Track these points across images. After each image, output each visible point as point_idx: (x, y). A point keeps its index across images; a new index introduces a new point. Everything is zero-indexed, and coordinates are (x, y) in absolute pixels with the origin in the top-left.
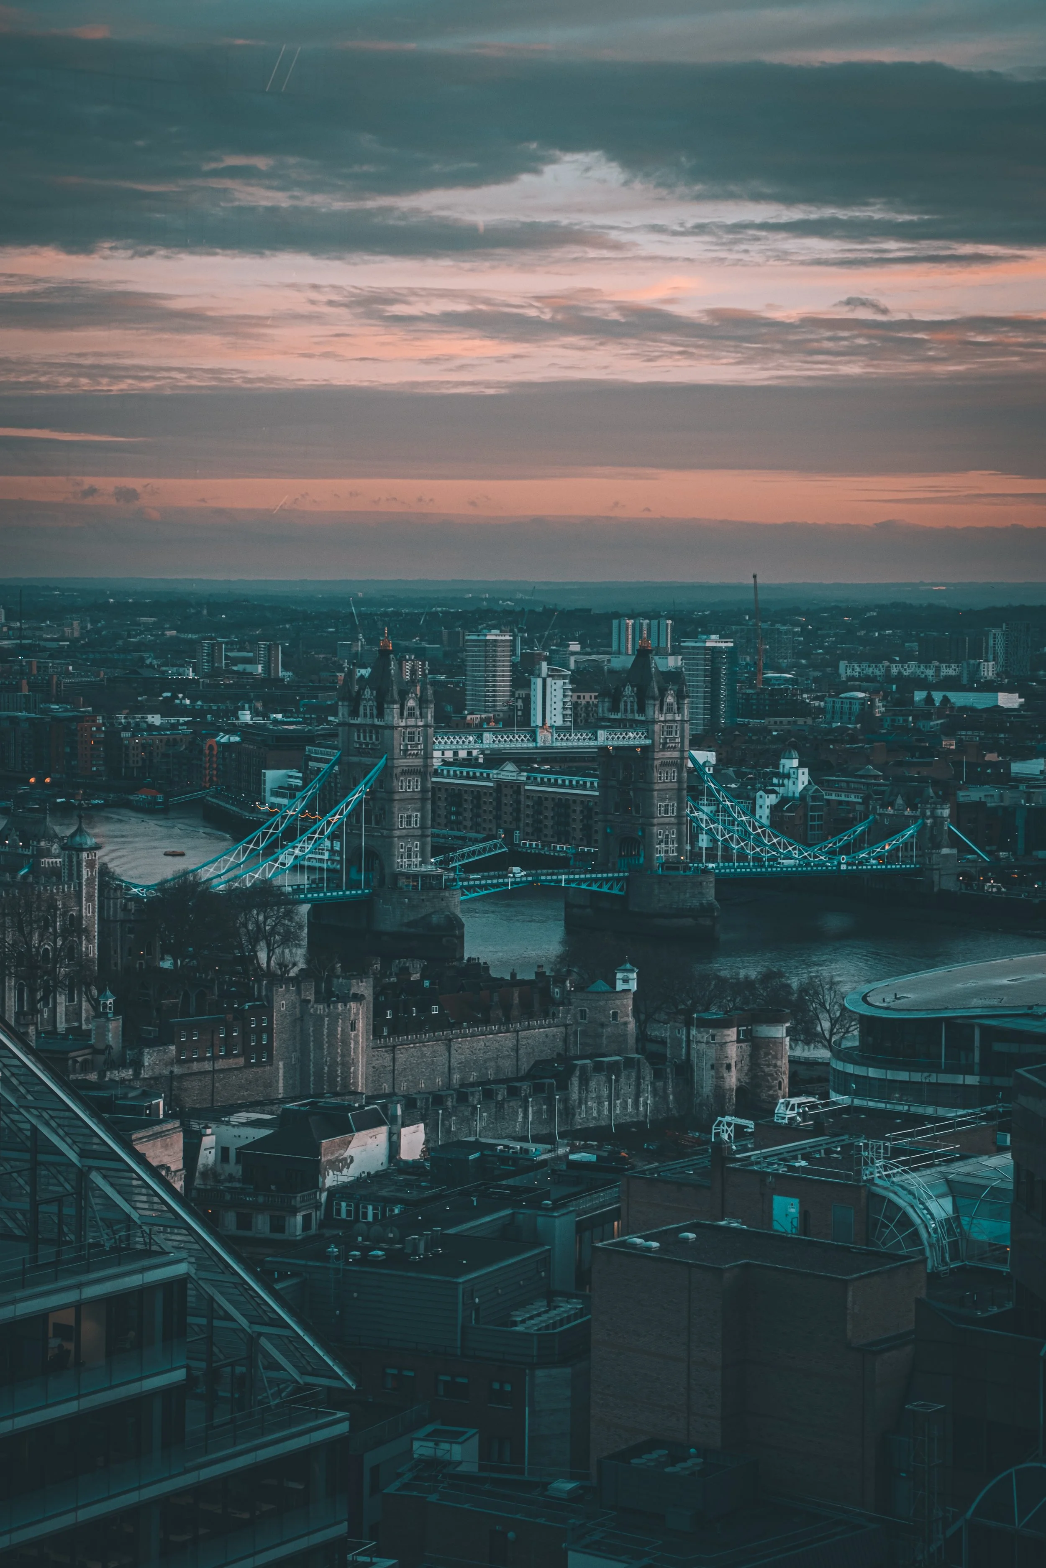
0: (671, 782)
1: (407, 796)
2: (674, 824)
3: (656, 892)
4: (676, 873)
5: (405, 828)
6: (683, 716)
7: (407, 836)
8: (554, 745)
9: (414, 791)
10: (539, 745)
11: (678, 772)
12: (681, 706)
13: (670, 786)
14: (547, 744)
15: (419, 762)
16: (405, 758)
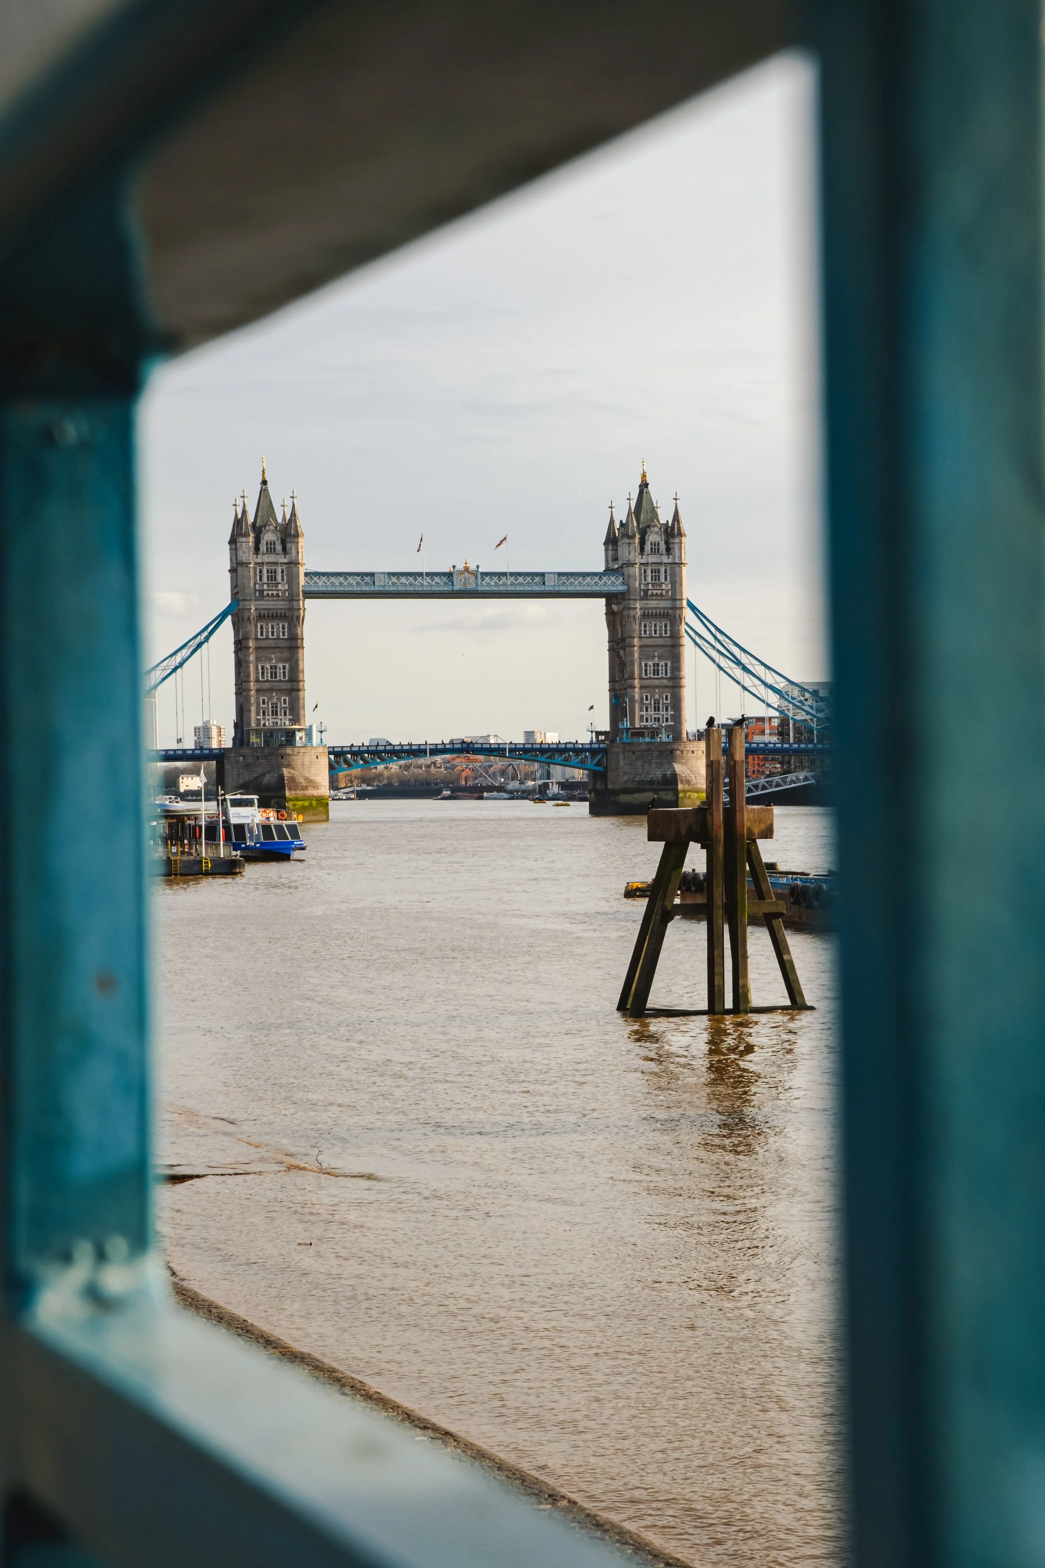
0: (661, 636)
1: (271, 643)
2: (666, 687)
3: (622, 762)
4: (641, 740)
5: (267, 681)
6: (674, 558)
7: (271, 690)
8: (480, 588)
9: (278, 638)
10: (456, 588)
11: (671, 625)
12: (671, 546)
13: (659, 641)
14: (469, 587)
15: (281, 605)
16: (263, 600)
